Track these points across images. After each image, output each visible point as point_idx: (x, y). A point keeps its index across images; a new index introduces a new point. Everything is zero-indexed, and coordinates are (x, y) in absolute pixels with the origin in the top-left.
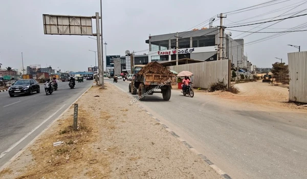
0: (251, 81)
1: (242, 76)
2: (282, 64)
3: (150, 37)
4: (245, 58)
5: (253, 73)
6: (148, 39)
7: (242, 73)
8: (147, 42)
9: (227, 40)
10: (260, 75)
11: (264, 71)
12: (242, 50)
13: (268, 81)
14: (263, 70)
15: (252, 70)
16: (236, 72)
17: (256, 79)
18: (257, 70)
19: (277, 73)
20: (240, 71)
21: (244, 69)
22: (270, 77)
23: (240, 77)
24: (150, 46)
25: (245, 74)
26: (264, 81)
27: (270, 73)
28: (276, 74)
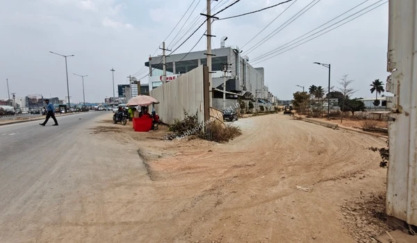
0: (272, 112)
1: (262, 108)
2: (304, 93)
3: (150, 59)
4: (265, 89)
5: (274, 104)
6: (148, 61)
7: (262, 104)
8: (147, 64)
9: (244, 65)
10: (281, 107)
11: (286, 103)
12: (262, 79)
13: (289, 113)
14: (284, 102)
15: (273, 101)
16: (254, 103)
17: (277, 110)
18: (279, 102)
19: (299, 104)
20: (260, 101)
21: (265, 100)
22: (291, 109)
23: (259, 109)
24: (151, 69)
25: (264, 105)
26: (285, 113)
27: (291, 105)
28: (297, 105)
